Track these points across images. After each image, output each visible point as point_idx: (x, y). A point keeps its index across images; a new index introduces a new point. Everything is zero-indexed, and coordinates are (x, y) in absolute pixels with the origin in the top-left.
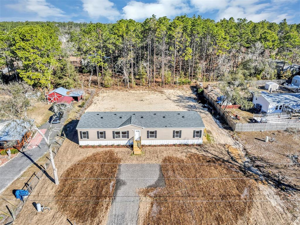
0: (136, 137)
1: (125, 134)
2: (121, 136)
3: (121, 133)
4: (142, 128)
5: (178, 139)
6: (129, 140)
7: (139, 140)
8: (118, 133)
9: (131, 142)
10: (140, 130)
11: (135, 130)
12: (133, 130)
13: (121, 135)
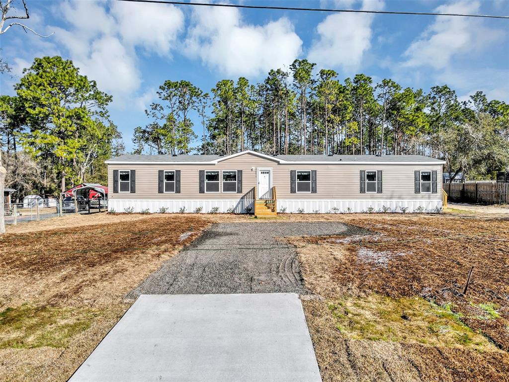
0: (262, 191)
1: (233, 180)
2: (221, 187)
3: (221, 177)
4: (278, 163)
5: (372, 197)
6: (242, 198)
7: (268, 197)
8: (213, 177)
9: (247, 203)
10: (270, 169)
11: (259, 169)
12: (254, 168)
13: (221, 182)
